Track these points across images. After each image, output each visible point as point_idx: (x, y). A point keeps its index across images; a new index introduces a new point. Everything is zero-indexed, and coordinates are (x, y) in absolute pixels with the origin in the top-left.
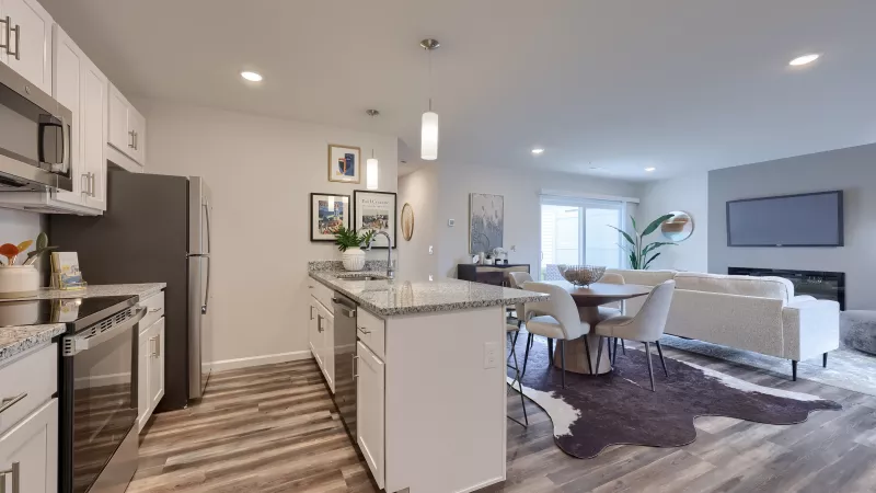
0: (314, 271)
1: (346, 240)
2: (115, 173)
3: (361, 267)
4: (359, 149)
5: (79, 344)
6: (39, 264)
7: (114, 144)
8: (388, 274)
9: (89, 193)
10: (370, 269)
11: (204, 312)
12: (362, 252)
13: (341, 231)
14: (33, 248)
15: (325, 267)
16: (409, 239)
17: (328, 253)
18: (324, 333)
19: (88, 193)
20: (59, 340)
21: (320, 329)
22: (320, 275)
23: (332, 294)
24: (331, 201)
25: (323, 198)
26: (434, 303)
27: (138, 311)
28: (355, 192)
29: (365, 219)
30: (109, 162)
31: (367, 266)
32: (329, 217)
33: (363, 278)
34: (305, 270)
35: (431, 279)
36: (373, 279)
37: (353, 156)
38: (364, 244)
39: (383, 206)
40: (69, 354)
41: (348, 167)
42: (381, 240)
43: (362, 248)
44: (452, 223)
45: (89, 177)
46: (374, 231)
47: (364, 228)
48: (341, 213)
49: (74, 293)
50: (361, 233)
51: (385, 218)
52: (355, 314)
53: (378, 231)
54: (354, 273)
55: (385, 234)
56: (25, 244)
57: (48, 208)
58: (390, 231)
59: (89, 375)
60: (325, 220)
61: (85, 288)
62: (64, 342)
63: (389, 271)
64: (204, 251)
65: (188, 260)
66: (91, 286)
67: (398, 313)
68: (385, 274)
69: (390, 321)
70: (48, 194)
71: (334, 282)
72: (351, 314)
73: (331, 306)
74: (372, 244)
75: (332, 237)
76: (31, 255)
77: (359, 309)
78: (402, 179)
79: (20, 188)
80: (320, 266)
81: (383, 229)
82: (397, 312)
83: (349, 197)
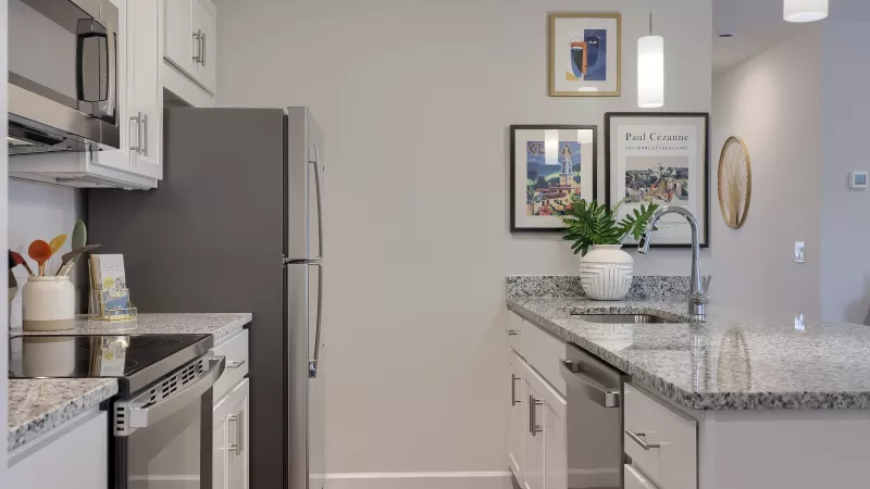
0: (519, 296)
1: (588, 228)
2: (174, 110)
3: (624, 290)
4: (617, 16)
5: (136, 417)
6: (73, 273)
7: (172, 58)
8: (692, 311)
9: (140, 149)
10: (643, 297)
11: (312, 374)
12: (625, 256)
13: (576, 209)
14: (67, 248)
15: (540, 289)
16: (738, 223)
17: (547, 258)
18: (543, 435)
19: (138, 150)
20: (108, 406)
21: (534, 428)
22: (531, 307)
23: (560, 351)
24: (551, 143)
25: (533, 135)
26: (828, 389)
27: (212, 363)
28: (608, 116)
29: (632, 179)
30: (166, 92)
31: (637, 289)
32: (548, 178)
33: (627, 317)
34: (497, 294)
35: (799, 326)
36: (654, 319)
37: (603, 33)
38: (629, 238)
39: (677, 146)
40: (121, 433)
41: (592, 60)
42: (672, 228)
43: (625, 247)
44: (861, 180)
45: (141, 120)
46: (652, 207)
47: (629, 199)
48: (577, 168)
49: (120, 326)
50: (622, 212)
51: (682, 174)
52: (619, 402)
53: (664, 207)
54: (607, 306)
55: (682, 212)
56: (59, 240)
57: (88, 178)
58: (694, 204)
59: (146, 472)
60: (542, 184)
61: (134, 319)
62: (116, 412)
63: (694, 303)
64: (313, 254)
65: (285, 271)
66: (142, 315)
67: (730, 405)
68: (681, 309)
69: (710, 424)
70: (88, 154)
71: (562, 322)
72: (610, 401)
73: (561, 378)
74: (651, 238)
75: (556, 221)
76: (66, 259)
77: (628, 389)
78: (723, 78)
79: (55, 147)
80: (530, 287)
81: (676, 201)
82: (728, 404)
83: (594, 128)
